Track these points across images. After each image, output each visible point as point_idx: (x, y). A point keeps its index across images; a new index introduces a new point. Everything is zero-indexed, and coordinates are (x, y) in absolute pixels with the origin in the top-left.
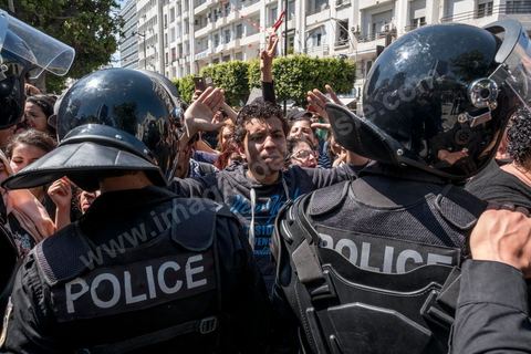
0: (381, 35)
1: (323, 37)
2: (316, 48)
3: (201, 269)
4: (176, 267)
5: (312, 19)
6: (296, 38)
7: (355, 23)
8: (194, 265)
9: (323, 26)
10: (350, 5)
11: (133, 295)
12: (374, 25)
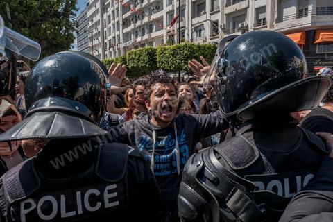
0: (239, 30)
1: (202, 32)
2: (198, 38)
3: (115, 194)
4: (97, 193)
5: (195, 21)
6: (186, 32)
7: (222, 22)
8: (110, 192)
9: (203, 25)
10: (219, 11)
11: (66, 212)
12: (234, 24)
